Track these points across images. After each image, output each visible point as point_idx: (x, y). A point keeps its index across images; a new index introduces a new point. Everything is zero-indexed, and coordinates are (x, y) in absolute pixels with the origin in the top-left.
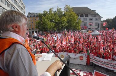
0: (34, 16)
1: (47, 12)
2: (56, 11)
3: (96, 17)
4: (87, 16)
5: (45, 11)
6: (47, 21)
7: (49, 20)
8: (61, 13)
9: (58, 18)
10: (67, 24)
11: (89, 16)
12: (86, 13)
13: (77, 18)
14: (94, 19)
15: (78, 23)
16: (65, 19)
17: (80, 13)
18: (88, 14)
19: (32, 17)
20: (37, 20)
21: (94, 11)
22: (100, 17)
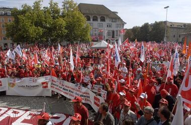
0: (6, 14)
1: (29, 8)
2: (49, 7)
3: (117, 23)
4: (103, 20)
5: (26, 5)
6: (28, 23)
7: (32, 23)
8: (57, 11)
9: (51, 20)
10: (66, 31)
11: (106, 20)
12: (102, 14)
13: (85, 23)
14: (114, 24)
15: (85, 30)
16: (62, 22)
17: (92, 14)
18: (105, 17)
20: (10, 21)
21: (115, 13)
22: (123, 23)
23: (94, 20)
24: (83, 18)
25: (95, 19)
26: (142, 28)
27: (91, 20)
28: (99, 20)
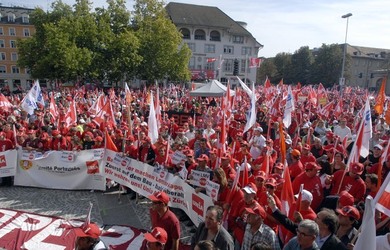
0: (19, 20)
1: (66, 9)
2: (106, 8)
3: (245, 45)
4: (216, 37)
5: (60, 4)
6: (63, 40)
7: (71, 40)
8: (123, 18)
9: (109, 35)
10: (140, 58)
11: (222, 38)
13: (179, 44)
14: (238, 48)
15: (179, 58)
16: (133, 39)
17: (193, 26)
19: (11, 22)
20: (28, 34)
21: (240, 25)
22: (257, 46)
23: (196, 37)
24: (176, 33)
25: (200, 36)
26: (295, 56)
27: (192, 36)
28: (208, 37)
